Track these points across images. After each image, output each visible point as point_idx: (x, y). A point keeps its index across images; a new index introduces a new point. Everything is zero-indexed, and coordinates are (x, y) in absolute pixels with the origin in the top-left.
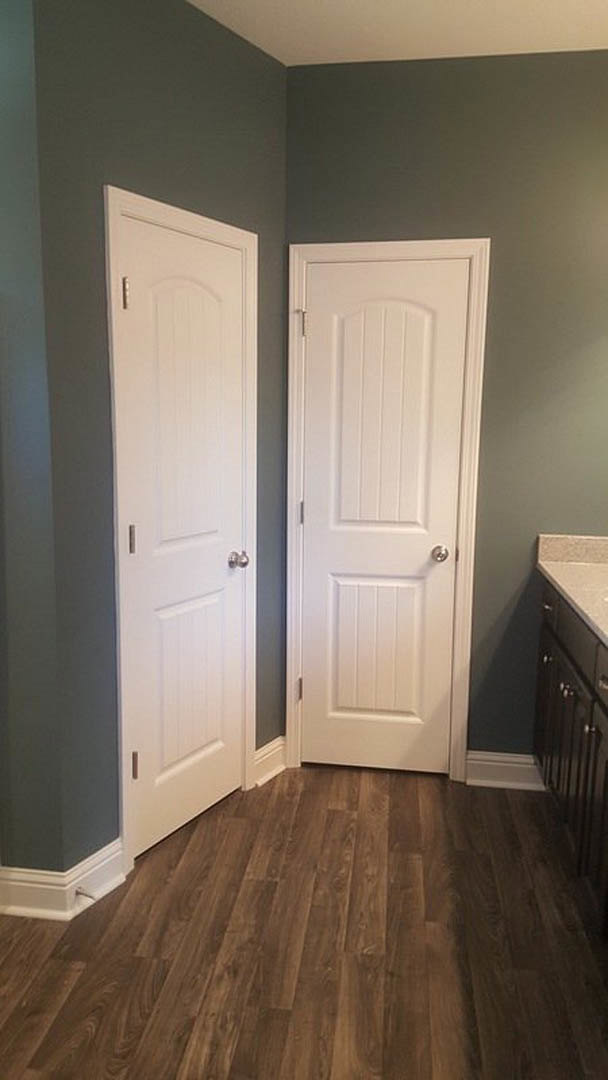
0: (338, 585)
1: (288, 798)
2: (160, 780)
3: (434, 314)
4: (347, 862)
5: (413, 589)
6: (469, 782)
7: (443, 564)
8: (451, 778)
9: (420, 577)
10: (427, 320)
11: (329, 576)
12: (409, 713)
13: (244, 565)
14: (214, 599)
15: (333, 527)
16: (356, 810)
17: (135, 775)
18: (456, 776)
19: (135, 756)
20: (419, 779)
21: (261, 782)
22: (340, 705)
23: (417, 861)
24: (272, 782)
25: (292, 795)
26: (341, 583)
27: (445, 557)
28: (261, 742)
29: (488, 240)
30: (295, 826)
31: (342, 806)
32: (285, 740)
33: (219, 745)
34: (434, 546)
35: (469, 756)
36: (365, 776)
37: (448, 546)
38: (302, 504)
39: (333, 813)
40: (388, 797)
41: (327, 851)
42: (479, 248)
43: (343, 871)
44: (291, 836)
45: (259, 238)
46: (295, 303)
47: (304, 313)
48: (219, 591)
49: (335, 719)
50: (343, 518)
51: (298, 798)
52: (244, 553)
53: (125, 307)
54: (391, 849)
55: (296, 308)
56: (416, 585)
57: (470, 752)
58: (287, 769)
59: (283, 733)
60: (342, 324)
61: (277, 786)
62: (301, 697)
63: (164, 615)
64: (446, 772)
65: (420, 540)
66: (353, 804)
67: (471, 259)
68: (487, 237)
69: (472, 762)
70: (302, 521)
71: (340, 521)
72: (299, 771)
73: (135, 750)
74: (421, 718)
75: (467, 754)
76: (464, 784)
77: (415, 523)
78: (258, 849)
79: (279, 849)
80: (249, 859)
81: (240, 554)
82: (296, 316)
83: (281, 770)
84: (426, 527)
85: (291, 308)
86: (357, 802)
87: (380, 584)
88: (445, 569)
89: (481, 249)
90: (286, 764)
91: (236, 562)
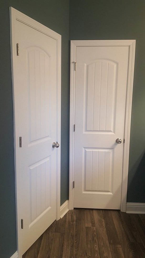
0: (86, 151)
1: (71, 223)
2: (30, 226)
3: (117, 64)
4: (96, 251)
5: (110, 152)
6: (128, 212)
7: (120, 144)
8: (121, 211)
9: (112, 148)
10: (115, 66)
11: (83, 148)
12: (108, 191)
13: (58, 147)
14: (48, 159)
15: (84, 133)
16: (95, 226)
17: (22, 228)
18: (123, 210)
19: (22, 221)
20: (111, 211)
21: (62, 216)
22: (86, 189)
23: (120, 248)
24: (65, 216)
25: (73, 221)
26: (87, 150)
27: (121, 142)
28: (62, 203)
29: (135, 40)
30: (76, 235)
31: (90, 225)
32: (69, 201)
33: (50, 208)
34: (117, 138)
35: (127, 204)
36: (94, 211)
37: (121, 138)
38: (74, 125)
39: (87, 228)
40: (103, 220)
41: (89, 246)
42: (132, 43)
43: (96, 255)
44: (76, 240)
45: (62, 36)
46: (72, 59)
47: (75, 63)
48: (49, 156)
49: (84, 194)
50: (87, 130)
51: (75, 222)
52: (57, 143)
53: (18, 55)
54: (110, 243)
55: (73, 61)
56: (111, 151)
57: (127, 203)
58: (69, 210)
59: (68, 199)
60: (88, 67)
61: (67, 218)
62: (74, 188)
63: (31, 168)
64: (120, 209)
65: (112, 136)
66: (93, 224)
67: (129, 46)
68: (135, 39)
69: (128, 206)
70: (74, 131)
71: (86, 130)
72: (73, 211)
73: (22, 219)
74: (112, 193)
75: (126, 203)
76: (125, 213)
77: (111, 131)
78: (65, 246)
79: (72, 246)
80: (63, 252)
81: (56, 143)
82: (73, 64)
83: (68, 211)
84: (114, 132)
85: (71, 62)
86: (94, 223)
87: (99, 151)
88: (120, 146)
89: (133, 43)
90: (69, 209)
91: (55, 146)
